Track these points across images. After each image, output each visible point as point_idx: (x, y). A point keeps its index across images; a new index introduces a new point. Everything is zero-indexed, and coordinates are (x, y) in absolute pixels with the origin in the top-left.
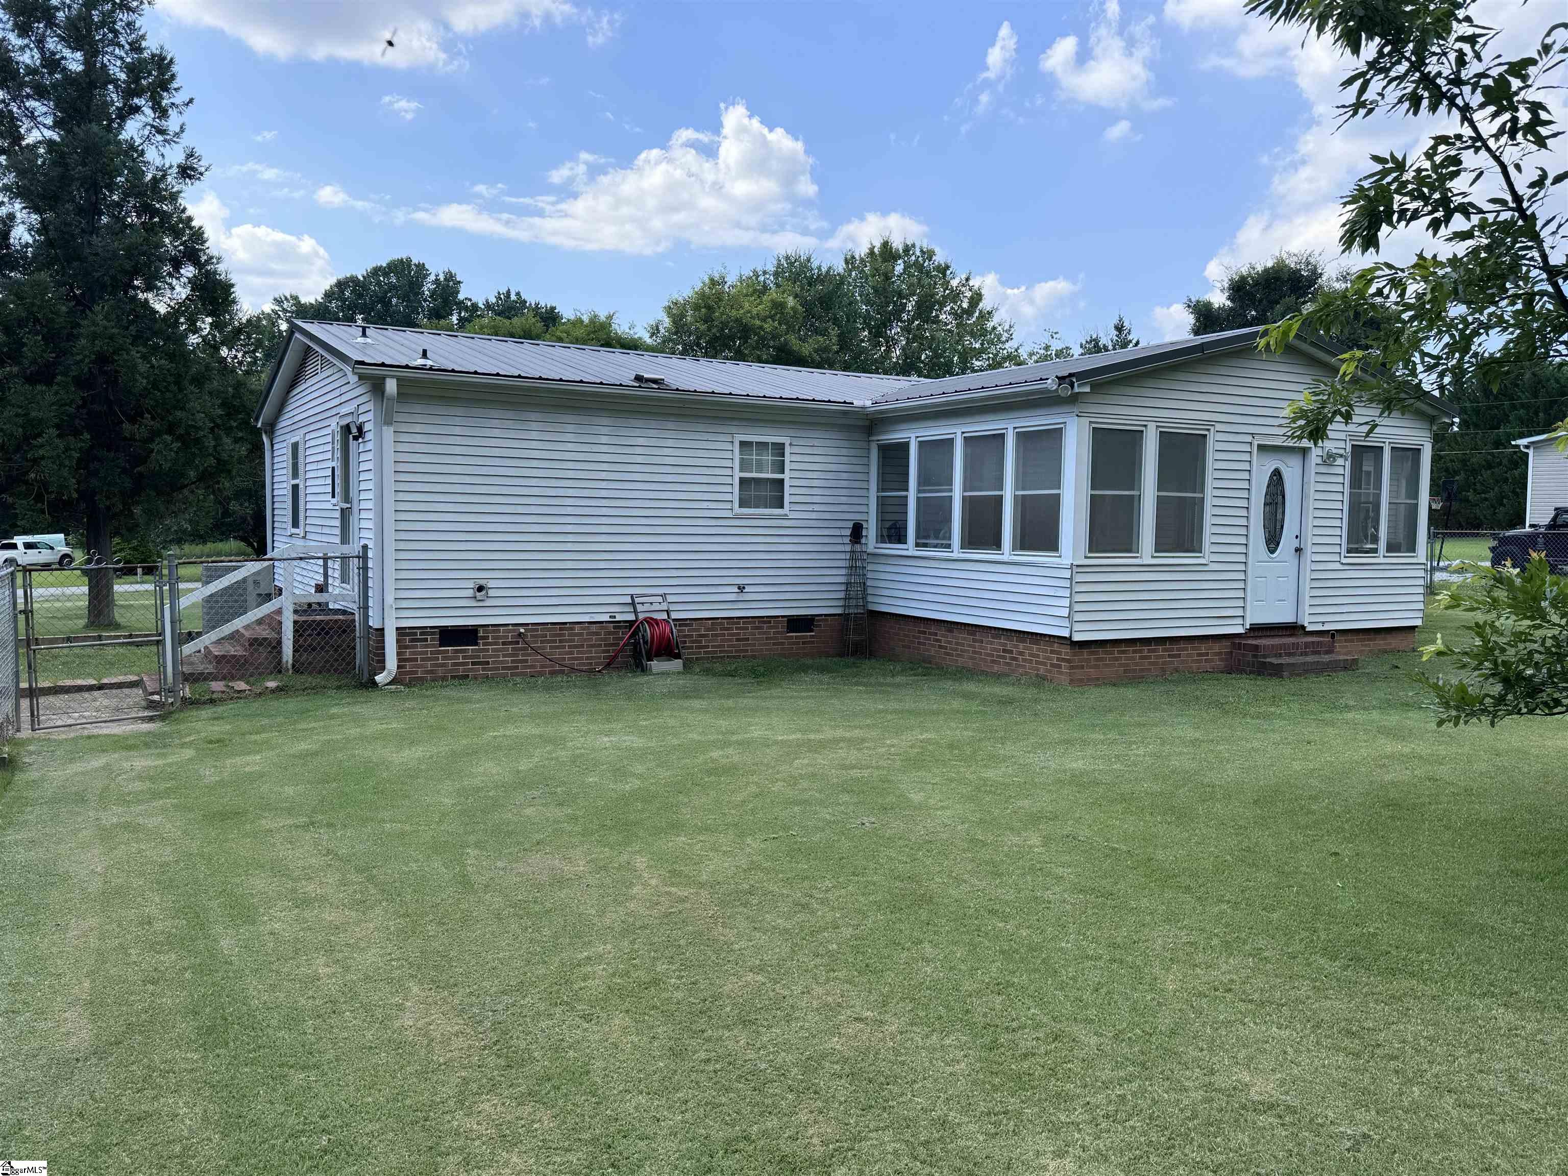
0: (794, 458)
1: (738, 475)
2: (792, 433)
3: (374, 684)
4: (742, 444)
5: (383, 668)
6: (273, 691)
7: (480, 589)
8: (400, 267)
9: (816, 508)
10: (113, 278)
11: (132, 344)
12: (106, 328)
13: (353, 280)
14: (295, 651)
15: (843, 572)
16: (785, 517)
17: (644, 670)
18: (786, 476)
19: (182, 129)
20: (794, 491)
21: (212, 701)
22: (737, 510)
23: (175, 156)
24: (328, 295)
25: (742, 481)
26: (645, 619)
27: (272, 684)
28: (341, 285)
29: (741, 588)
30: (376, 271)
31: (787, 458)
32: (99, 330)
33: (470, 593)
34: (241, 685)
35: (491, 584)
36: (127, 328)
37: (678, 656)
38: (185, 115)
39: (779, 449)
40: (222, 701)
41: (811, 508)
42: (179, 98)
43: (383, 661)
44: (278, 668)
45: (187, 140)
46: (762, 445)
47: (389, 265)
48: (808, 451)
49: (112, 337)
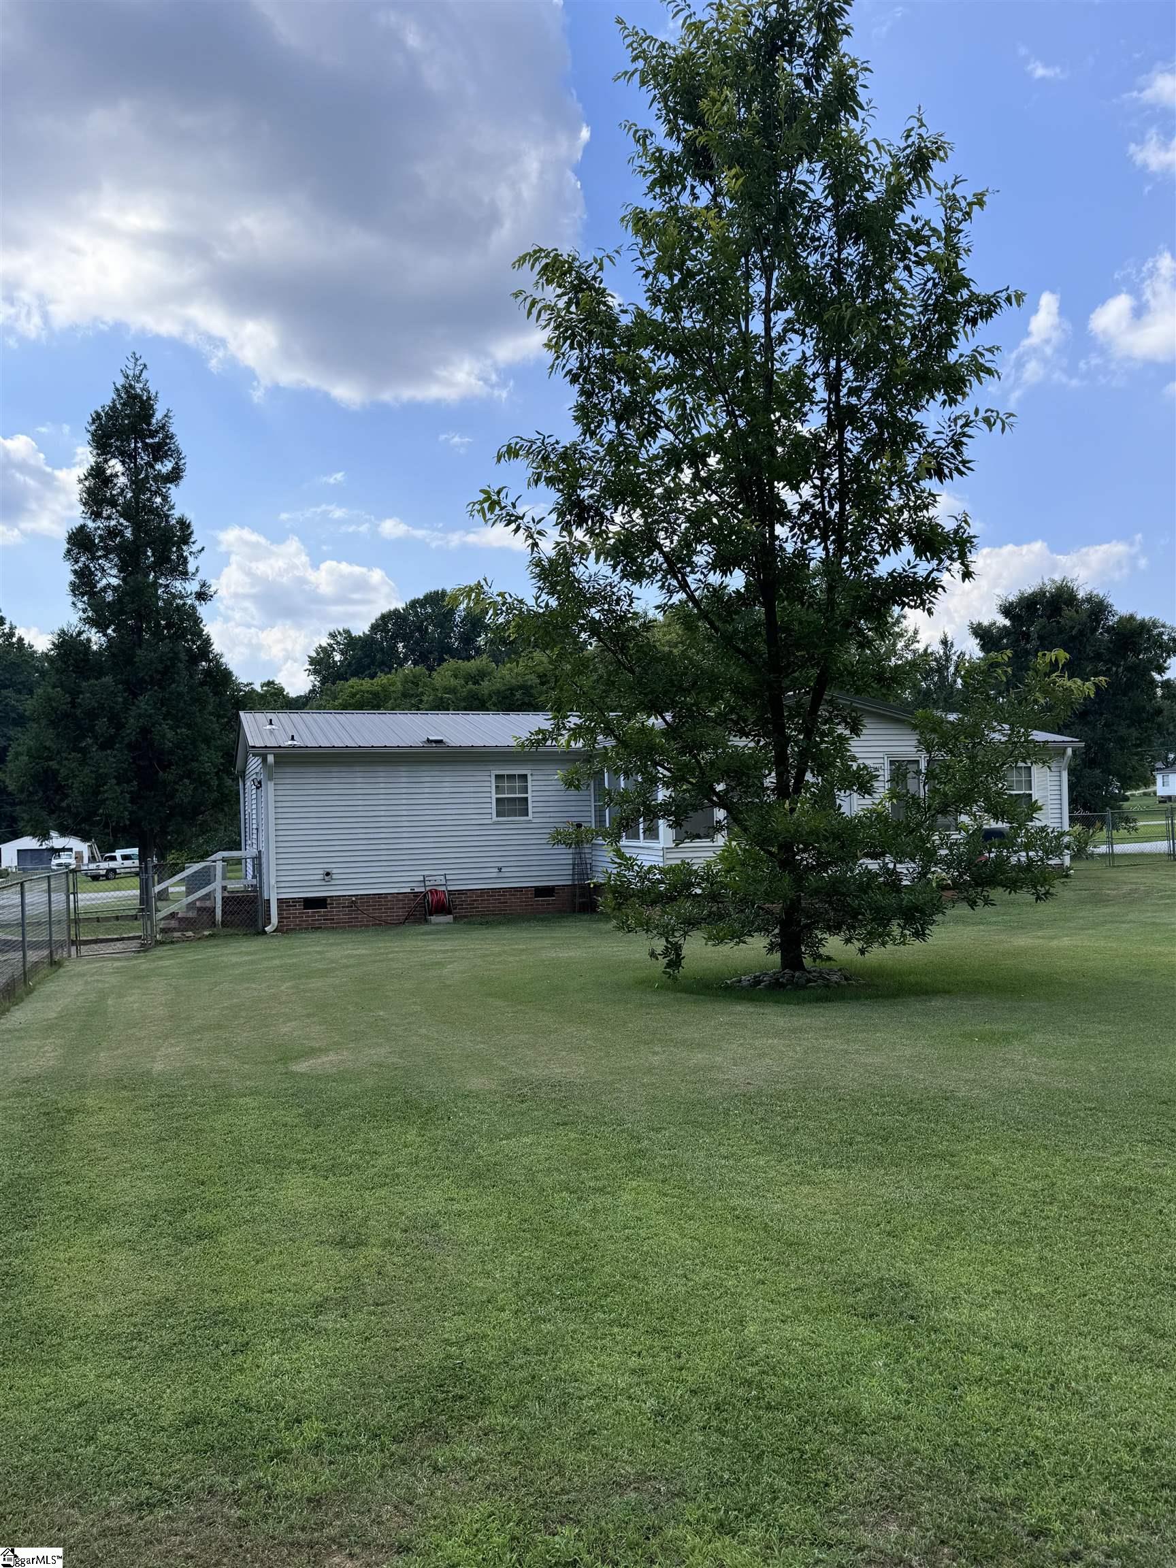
0: (535, 783)
1: (494, 796)
2: (530, 767)
3: (264, 933)
4: (497, 776)
5: (270, 923)
6: (207, 937)
7: (328, 874)
8: (435, 599)
9: (552, 815)
10: (151, 676)
11: (164, 719)
12: (146, 710)
13: (396, 612)
14: (223, 916)
15: (571, 856)
16: (529, 822)
17: (426, 921)
18: (529, 795)
19: (197, 570)
20: (535, 804)
21: (172, 942)
22: (495, 819)
23: (193, 587)
24: (374, 628)
25: (497, 800)
26: (430, 891)
27: (206, 933)
28: (385, 618)
29: (500, 869)
30: (414, 604)
31: (529, 784)
32: (142, 711)
33: (321, 877)
34: (190, 934)
35: (335, 871)
36: (160, 709)
37: (450, 913)
38: (199, 558)
39: (524, 777)
40: (177, 942)
41: (548, 815)
42: (195, 548)
43: (270, 919)
44: (214, 924)
45: (199, 577)
46: (511, 777)
47: (426, 597)
48: (546, 778)
49: (150, 716)
